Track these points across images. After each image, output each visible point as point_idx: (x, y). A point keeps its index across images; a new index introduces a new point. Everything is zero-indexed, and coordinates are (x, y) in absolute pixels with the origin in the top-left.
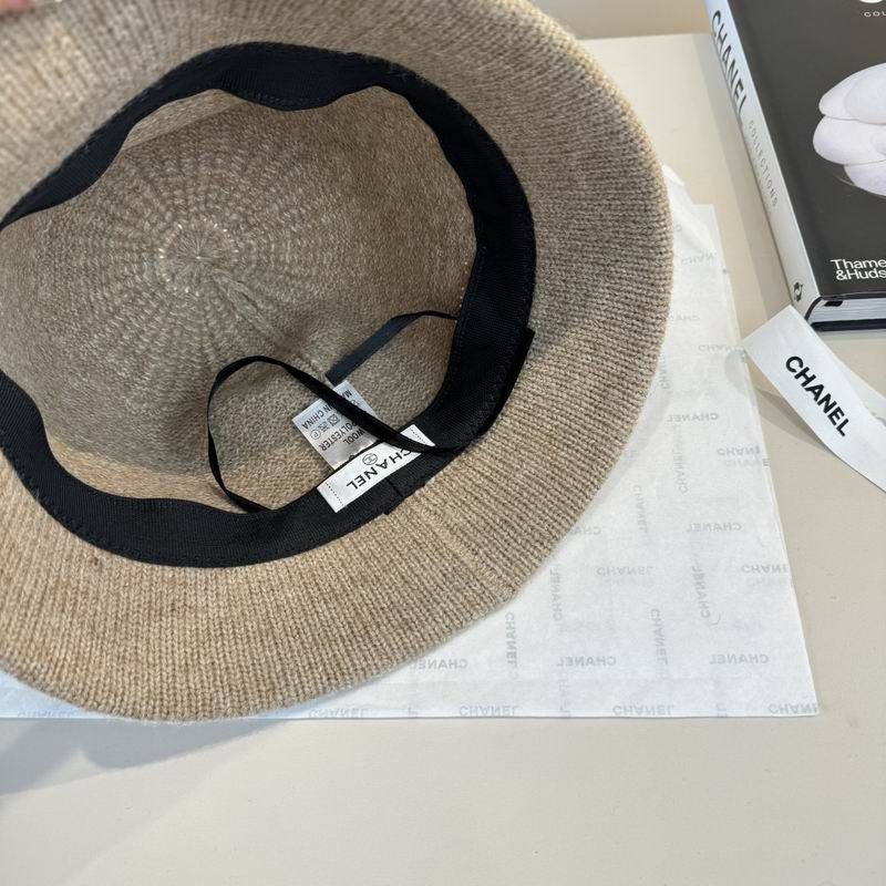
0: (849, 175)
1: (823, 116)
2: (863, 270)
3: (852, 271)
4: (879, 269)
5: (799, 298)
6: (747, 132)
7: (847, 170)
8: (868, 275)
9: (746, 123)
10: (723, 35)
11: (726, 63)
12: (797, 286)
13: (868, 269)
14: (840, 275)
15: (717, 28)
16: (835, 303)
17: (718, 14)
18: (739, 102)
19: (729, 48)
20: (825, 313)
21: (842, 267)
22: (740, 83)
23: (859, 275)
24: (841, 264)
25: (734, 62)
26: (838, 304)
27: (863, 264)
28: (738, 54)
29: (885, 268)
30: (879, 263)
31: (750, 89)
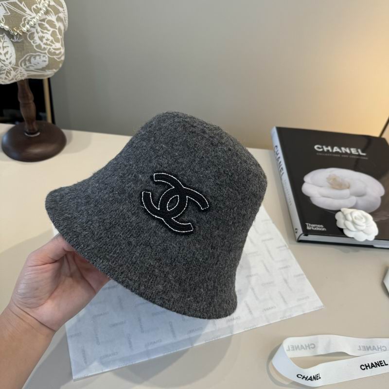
1: (304, 182)
2: (314, 227)
3: (311, 227)
5: (296, 232)
6: (283, 182)
7: (311, 199)
8: (315, 229)
9: (283, 180)
10: (278, 152)
11: (278, 161)
12: (296, 229)
13: (315, 227)
14: (308, 228)
15: (276, 150)
16: (306, 235)
17: (276, 146)
18: (281, 173)
19: (279, 158)
20: (303, 238)
22: (282, 168)
23: (313, 228)
24: (308, 225)
25: (280, 162)
27: (314, 225)
28: (282, 160)
29: (320, 227)
30: (318, 226)
31: (285, 171)
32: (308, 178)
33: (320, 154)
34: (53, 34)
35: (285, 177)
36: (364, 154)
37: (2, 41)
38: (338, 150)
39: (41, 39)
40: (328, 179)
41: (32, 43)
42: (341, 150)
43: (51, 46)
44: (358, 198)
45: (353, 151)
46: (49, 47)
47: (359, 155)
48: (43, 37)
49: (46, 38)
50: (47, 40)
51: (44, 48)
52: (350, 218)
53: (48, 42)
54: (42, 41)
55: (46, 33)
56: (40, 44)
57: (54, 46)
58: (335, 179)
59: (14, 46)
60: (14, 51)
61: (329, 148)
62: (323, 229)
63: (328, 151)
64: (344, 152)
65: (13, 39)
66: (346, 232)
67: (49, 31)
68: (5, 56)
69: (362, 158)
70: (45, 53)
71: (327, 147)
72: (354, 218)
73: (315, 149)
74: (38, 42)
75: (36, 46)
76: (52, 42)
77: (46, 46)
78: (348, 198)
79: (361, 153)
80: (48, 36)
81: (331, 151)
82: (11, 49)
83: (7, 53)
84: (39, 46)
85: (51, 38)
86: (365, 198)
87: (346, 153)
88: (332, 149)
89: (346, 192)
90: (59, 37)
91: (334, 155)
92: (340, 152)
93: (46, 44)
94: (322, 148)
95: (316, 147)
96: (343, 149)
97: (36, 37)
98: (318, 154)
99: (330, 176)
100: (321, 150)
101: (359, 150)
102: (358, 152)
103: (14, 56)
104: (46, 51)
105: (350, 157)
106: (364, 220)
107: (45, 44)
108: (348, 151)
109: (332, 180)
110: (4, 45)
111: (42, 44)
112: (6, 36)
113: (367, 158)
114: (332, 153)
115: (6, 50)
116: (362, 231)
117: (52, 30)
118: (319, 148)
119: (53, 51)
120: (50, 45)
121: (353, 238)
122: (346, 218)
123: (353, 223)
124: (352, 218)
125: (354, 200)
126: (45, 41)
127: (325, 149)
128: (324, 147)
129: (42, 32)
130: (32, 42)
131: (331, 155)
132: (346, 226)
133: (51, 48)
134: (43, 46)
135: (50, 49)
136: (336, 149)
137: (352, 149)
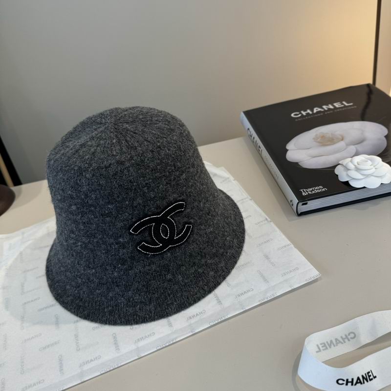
0: (301, 165)
1: (287, 150)
2: (311, 191)
3: (307, 192)
4: (317, 190)
7: (299, 163)
8: (313, 192)
9: (264, 157)
10: (251, 134)
11: (254, 142)
12: (291, 201)
13: (313, 190)
14: (304, 194)
15: (249, 133)
17: (248, 129)
18: (260, 152)
19: (254, 138)
20: (303, 208)
21: (304, 191)
22: (259, 147)
23: (310, 193)
24: (303, 191)
26: (306, 204)
27: (311, 189)
28: (257, 138)
29: (319, 189)
30: (316, 188)
31: (263, 148)
32: (290, 146)
33: (299, 119)
35: (265, 153)
36: (351, 104)
38: (319, 110)
40: (315, 139)
42: (323, 108)
44: (356, 146)
45: (337, 105)
47: (345, 106)
52: (351, 166)
58: (323, 137)
61: (309, 111)
62: (324, 190)
63: (308, 114)
64: (326, 109)
66: (353, 184)
69: (350, 108)
71: (305, 111)
72: (356, 164)
73: (292, 117)
78: (345, 149)
79: (347, 104)
81: (311, 113)
86: (365, 143)
87: (329, 109)
88: (312, 111)
89: (342, 144)
91: (316, 115)
92: (322, 110)
94: (301, 113)
95: (292, 115)
96: (324, 107)
98: (296, 120)
99: (317, 135)
100: (300, 115)
101: (344, 103)
102: (343, 104)
105: (335, 111)
106: (370, 163)
108: (331, 107)
109: (320, 138)
113: (355, 107)
114: (313, 114)
116: (371, 175)
118: (295, 115)
121: (364, 187)
122: (347, 169)
123: (357, 169)
124: (355, 165)
125: (353, 149)
127: (304, 113)
128: (302, 112)
131: (312, 116)
132: (351, 177)
136: (317, 110)
137: (335, 104)
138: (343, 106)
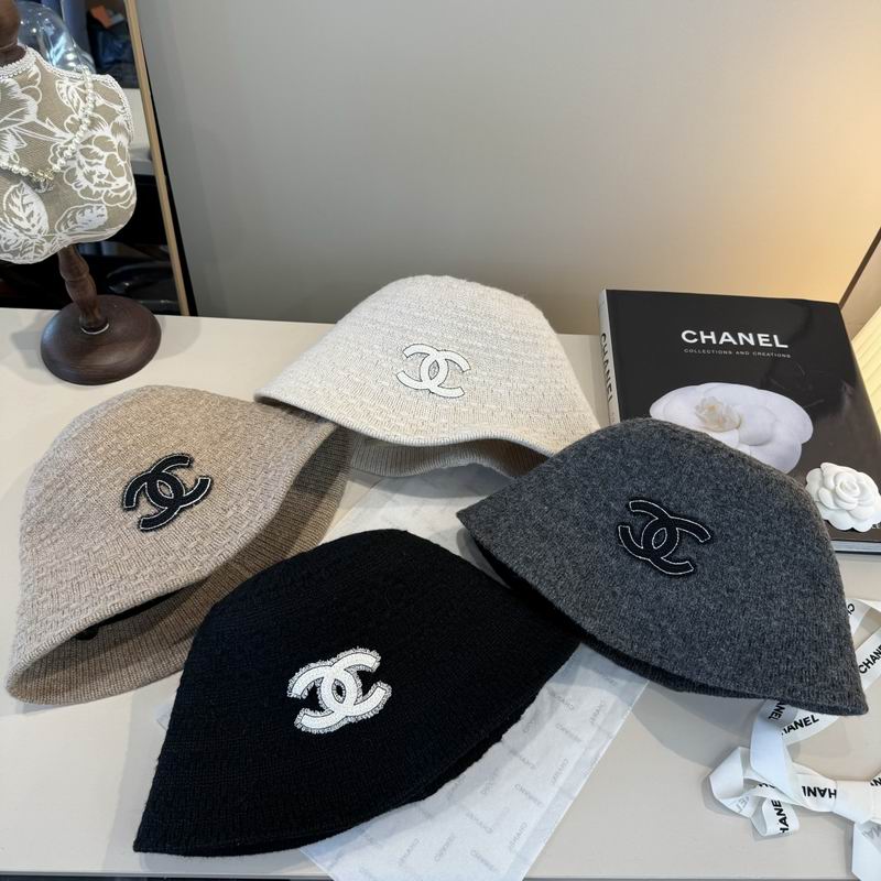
10: (606, 350)
11: (605, 368)
33: (695, 350)
34: (111, 163)
36: (786, 346)
37: (20, 195)
38: (731, 340)
39: (89, 176)
41: (74, 188)
42: (737, 339)
43: (110, 185)
45: (763, 339)
46: (105, 189)
47: (776, 348)
48: (93, 173)
49: (97, 173)
50: (101, 176)
51: (97, 192)
53: (103, 180)
54: (91, 180)
55: (97, 164)
56: (88, 187)
57: (114, 186)
59: (42, 199)
60: (43, 208)
61: (712, 336)
63: (709, 341)
64: (743, 343)
65: (39, 188)
67: (101, 158)
68: (29, 221)
69: (779, 355)
70: (100, 202)
71: (707, 333)
74: (85, 183)
75: (82, 192)
76: (109, 178)
77: (99, 189)
79: (778, 345)
80: (102, 169)
81: (714, 342)
82: (38, 207)
83: (31, 214)
84: (87, 191)
85: (107, 172)
87: (748, 345)
88: (718, 338)
90: (122, 163)
92: (735, 343)
93: (99, 185)
94: (698, 336)
95: (684, 336)
96: (741, 335)
97: (80, 174)
98: (691, 350)
100: (695, 340)
101: (775, 338)
102: (772, 341)
103: (45, 217)
104: (102, 198)
105: (755, 354)
107: (96, 185)
108: (752, 342)
110: (25, 202)
111: (92, 186)
112: (24, 185)
114: (718, 346)
115: (28, 211)
117: (106, 154)
118: (688, 336)
119: (115, 194)
120: (106, 185)
126: (96, 180)
127: (703, 338)
128: (702, 333)
129: (90, 164)
130: (73, 185)
131: (713, 351)
133: (109, 189)
134: (94, 189)
135: (108, 192)
136: (727, 337)
137: (760, 336)
138: (770, 345)
